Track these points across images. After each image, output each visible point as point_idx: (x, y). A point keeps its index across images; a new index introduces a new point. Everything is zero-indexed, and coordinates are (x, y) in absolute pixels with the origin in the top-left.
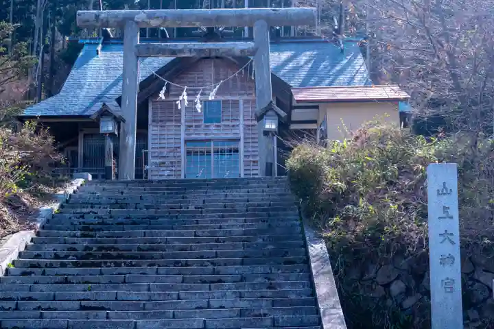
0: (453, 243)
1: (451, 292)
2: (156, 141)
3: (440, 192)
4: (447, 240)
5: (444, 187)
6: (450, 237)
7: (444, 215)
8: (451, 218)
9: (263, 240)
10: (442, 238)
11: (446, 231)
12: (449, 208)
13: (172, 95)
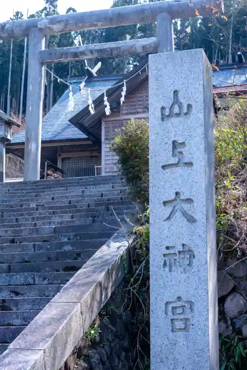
0: (191, 220)
1: (185, 329)
2: (109, 158)
3: (167, 112)
4: (178, 214)
5: (176, 101)
6: (186, 206)
7: (174, 160)
8: (190, 164)
9: (69, 239)
10: (169, 209)
11: (177, 193)
12: (183, 144)
13: (122, 114)
